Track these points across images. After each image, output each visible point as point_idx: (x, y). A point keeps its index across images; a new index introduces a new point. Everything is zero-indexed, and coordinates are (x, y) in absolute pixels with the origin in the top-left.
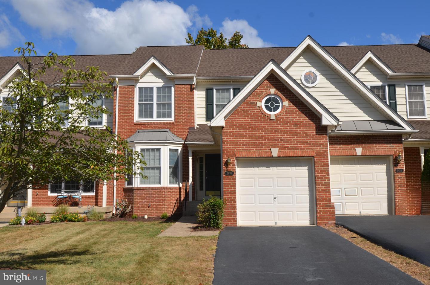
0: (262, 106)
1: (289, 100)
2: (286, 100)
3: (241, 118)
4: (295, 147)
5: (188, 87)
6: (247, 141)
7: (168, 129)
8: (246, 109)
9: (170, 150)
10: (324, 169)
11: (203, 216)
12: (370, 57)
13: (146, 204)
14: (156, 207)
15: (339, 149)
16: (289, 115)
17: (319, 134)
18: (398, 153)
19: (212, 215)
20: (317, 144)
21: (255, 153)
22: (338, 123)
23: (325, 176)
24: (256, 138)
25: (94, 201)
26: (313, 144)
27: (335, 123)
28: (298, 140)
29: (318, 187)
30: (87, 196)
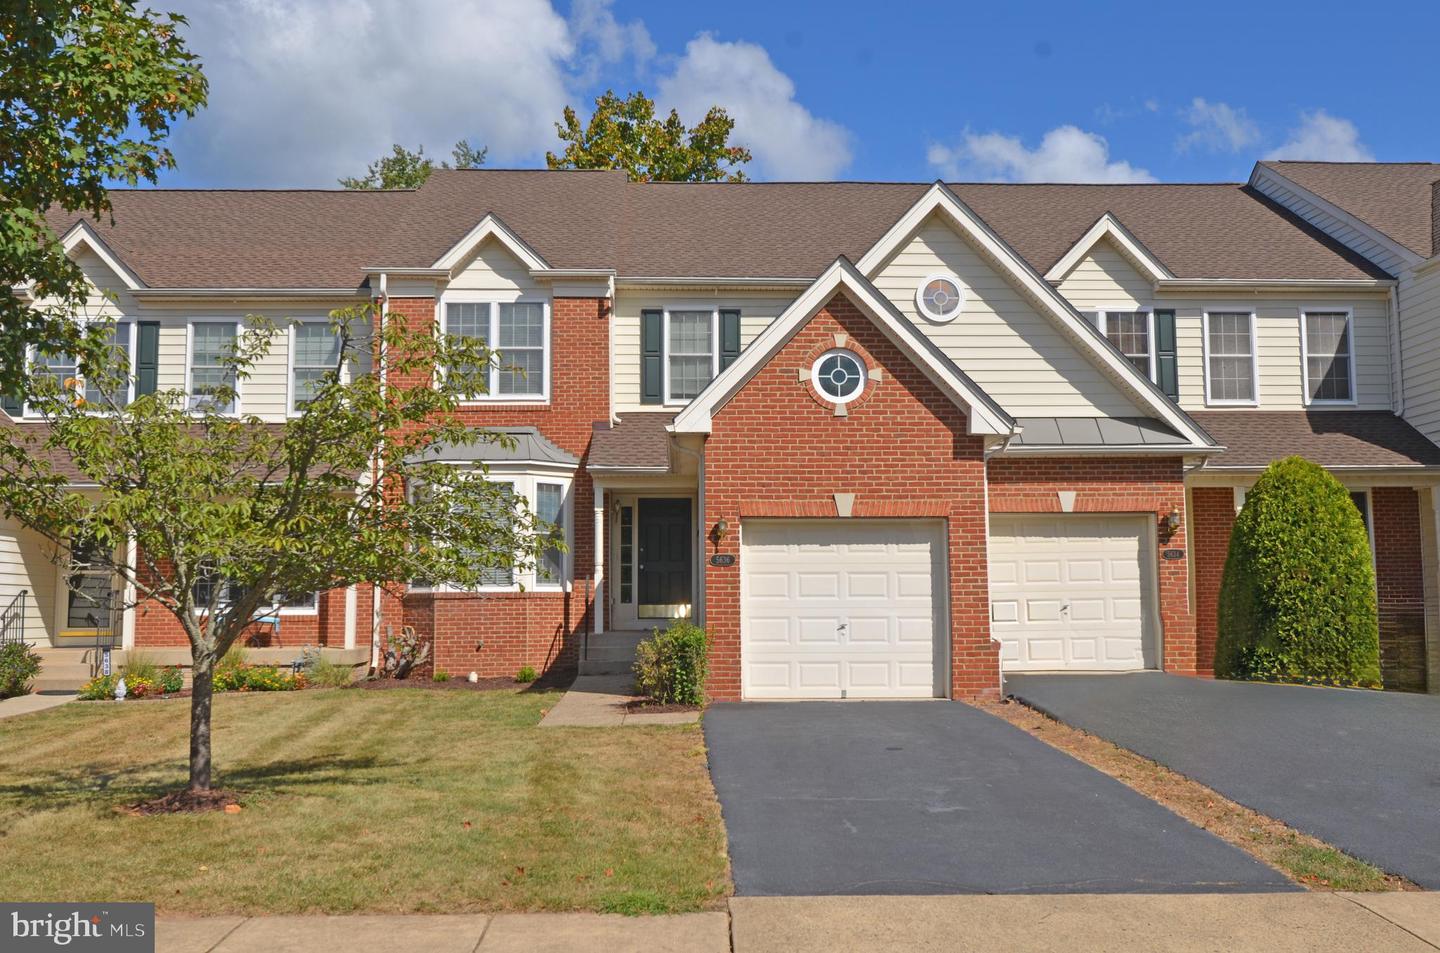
0: (813, 381)
1: (885, 365)
2: (878, 366)
3: (756, 413)
4: (898, 491)
5: (591, 306)
6: (771, 472)
7: (533, 425)
8: (768, 386)
9: (540, 486)
10: (973, 549)
11: (653, 672)
12: (1108, 231)
13: (470, 642)
14: (500, 649)
15: (1014, 495)
16: (884, 407)
17: (962, 459)
18: (1170, 506)
19: (678, 671)
20: (956, 484)
21: (791, 506)
22: (1012, 430)
23: (976, 568)
24: (796, 467)
25: (315, 632)
26: (945, 484)
27: (1004, 430)
28: (906, 472)
29: (958, 599)
30: (294, 616)
